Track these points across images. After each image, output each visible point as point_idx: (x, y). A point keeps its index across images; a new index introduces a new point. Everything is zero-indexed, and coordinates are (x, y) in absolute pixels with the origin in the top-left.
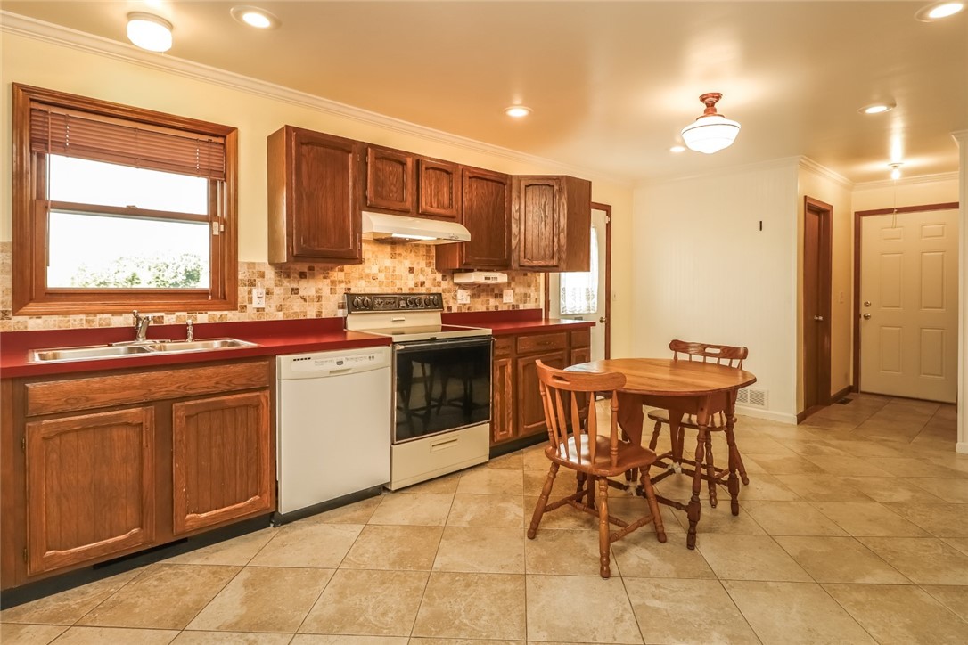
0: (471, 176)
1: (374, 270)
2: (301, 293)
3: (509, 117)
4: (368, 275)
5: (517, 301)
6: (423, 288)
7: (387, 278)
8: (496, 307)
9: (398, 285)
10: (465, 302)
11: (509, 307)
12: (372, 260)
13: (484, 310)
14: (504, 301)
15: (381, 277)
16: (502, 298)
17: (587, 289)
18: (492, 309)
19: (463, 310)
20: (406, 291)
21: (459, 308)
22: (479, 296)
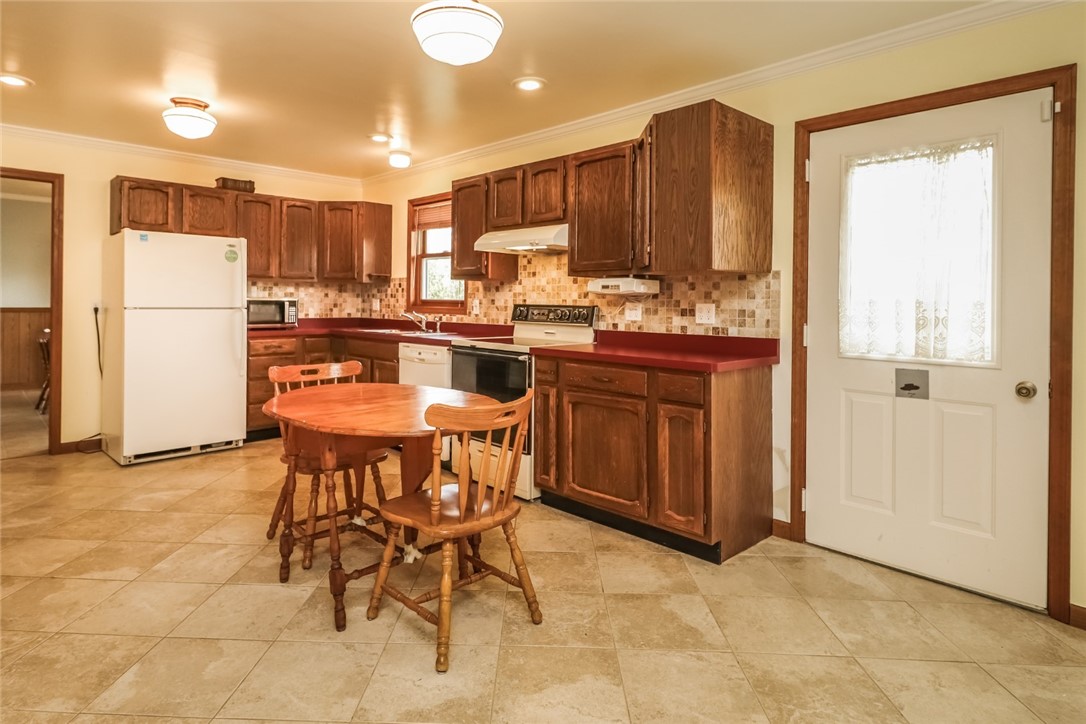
0: (578, 163)
1: (543, 282)
2: (497, 303)
3: (518, 90)
4: (538, 287)
5: (723, 321)
6: (587, 300)
7: (553, 290)
8: (684, 328)
9: (563, 297)
10: (636, 319)
11: (707, 330)
12: (542, 272)
13: (663, 330)
14: (698, 321)
15: (549, 288)
16: (694, 315)
17: (919, 304)
18: (676, 331)
19: (633, 329)
20: (569, 303)
21: (627, 326)
22: (656, 312)
